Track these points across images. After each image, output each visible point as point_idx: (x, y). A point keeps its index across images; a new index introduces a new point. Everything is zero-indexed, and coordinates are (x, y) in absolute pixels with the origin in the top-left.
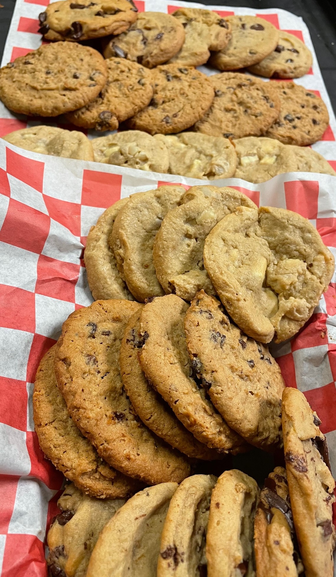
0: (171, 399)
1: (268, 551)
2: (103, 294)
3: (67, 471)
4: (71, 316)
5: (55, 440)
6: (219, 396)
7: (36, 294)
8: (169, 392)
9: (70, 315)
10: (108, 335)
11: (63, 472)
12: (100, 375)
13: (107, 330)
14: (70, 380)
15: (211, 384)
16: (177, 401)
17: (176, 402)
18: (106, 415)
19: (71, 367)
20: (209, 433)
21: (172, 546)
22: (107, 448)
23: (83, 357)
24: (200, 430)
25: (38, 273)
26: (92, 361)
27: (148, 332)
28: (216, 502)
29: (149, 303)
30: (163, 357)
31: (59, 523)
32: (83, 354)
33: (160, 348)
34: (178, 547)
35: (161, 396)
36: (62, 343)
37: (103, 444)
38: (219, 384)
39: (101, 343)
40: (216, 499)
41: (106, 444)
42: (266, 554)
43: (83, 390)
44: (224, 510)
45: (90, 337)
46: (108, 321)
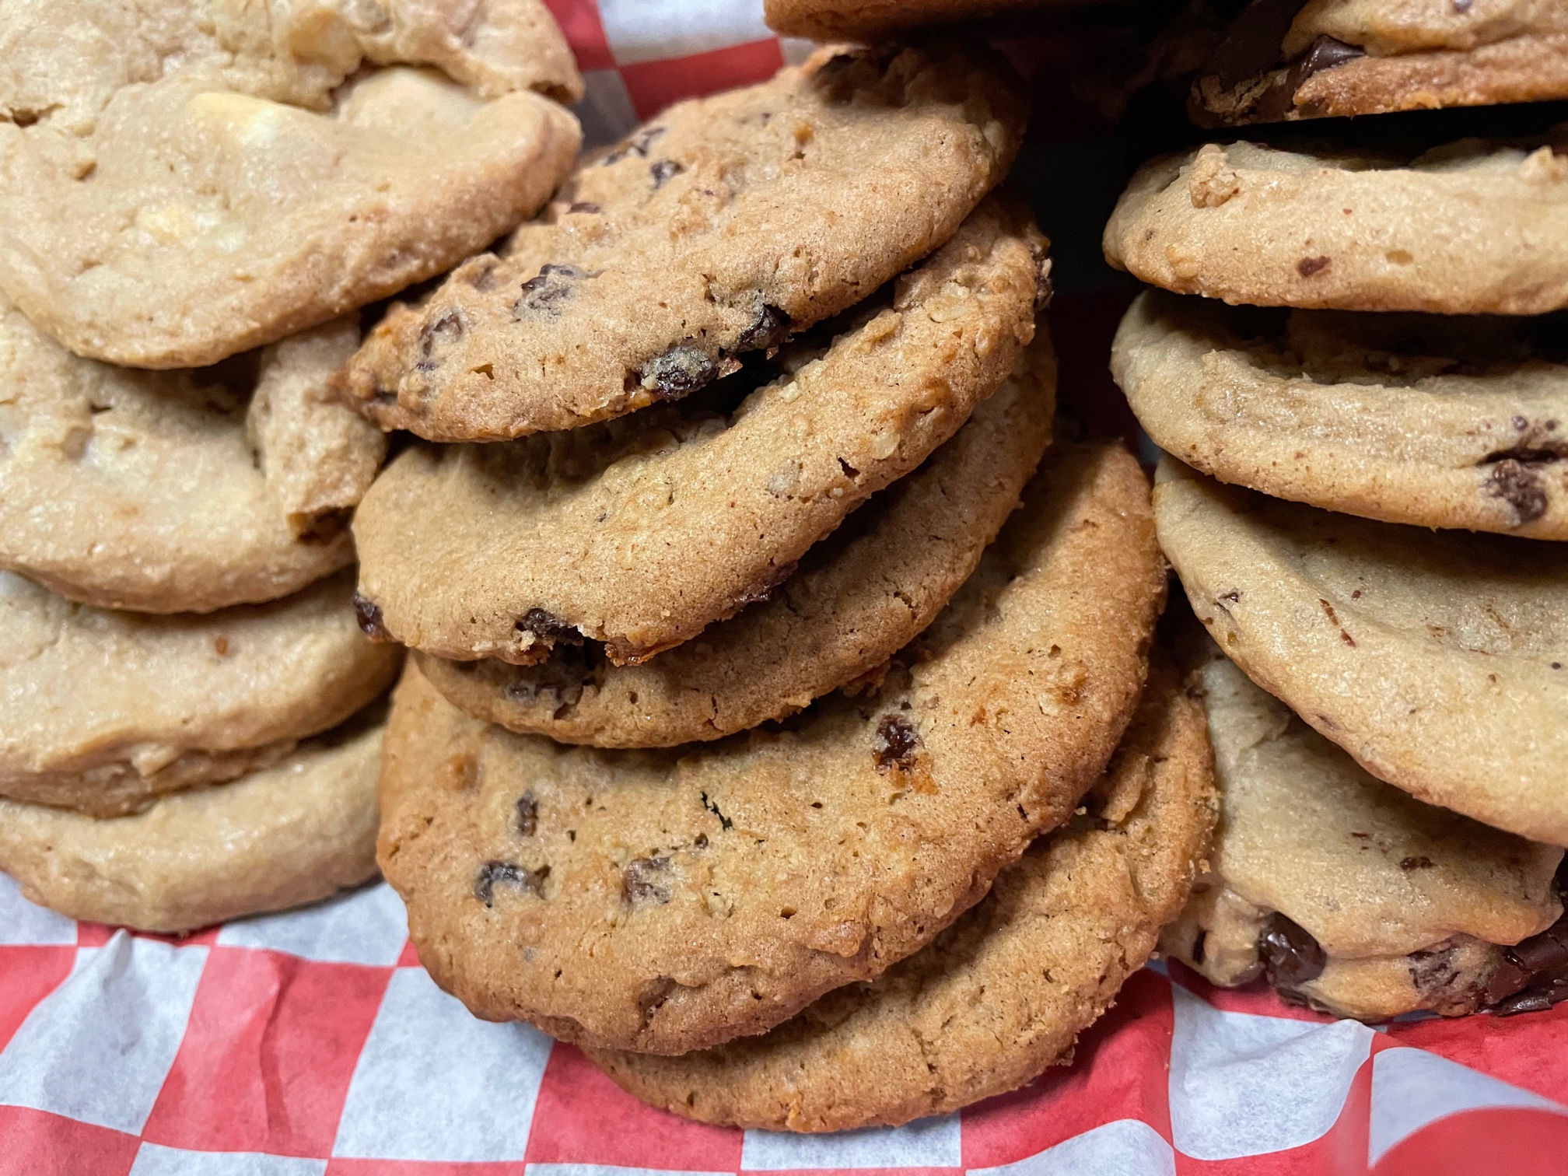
0: (838, 491)
1: (1496, 41)
2: (350, 839)
3: (1122, 960)
4: (446, 983)
5: (998, 1026)
6: (820, 267)
7: (335, 1154)
8: (805, 500)
9: (442, 987)
10: (534, 808)
11: (1127, 975)
12: (717, 836)
13: (514, 814)
14: (737, 977)
15: (767, 307)
16: (845, 466)
17: (850, 472)
18: (895, 798)
19: (682, 977)
20: (981, 324)
21: (1487, 472)
22: (1036, 790)
23: (635, 917)
24: (970, 365)
25: (233, 1145)
26: (650, 877)
27: (521, 611)
28: (1297, 275)
29: (386, 619)
30: (640, 538)
31: (1315, 975)
32: (622, 919)
33: (596, 551)
34: (1493, 446)
35: (817, 546)
36: (567, 1019)
37: (1020, 809)
38: (768, 267)
39: (573, 835)
40: (1280, 279)
41: (1023, 796)
42: (1506, 50)
43: (787, 914)
44: (1339, 234)
45: (539, 891)
46: (473, 812)
